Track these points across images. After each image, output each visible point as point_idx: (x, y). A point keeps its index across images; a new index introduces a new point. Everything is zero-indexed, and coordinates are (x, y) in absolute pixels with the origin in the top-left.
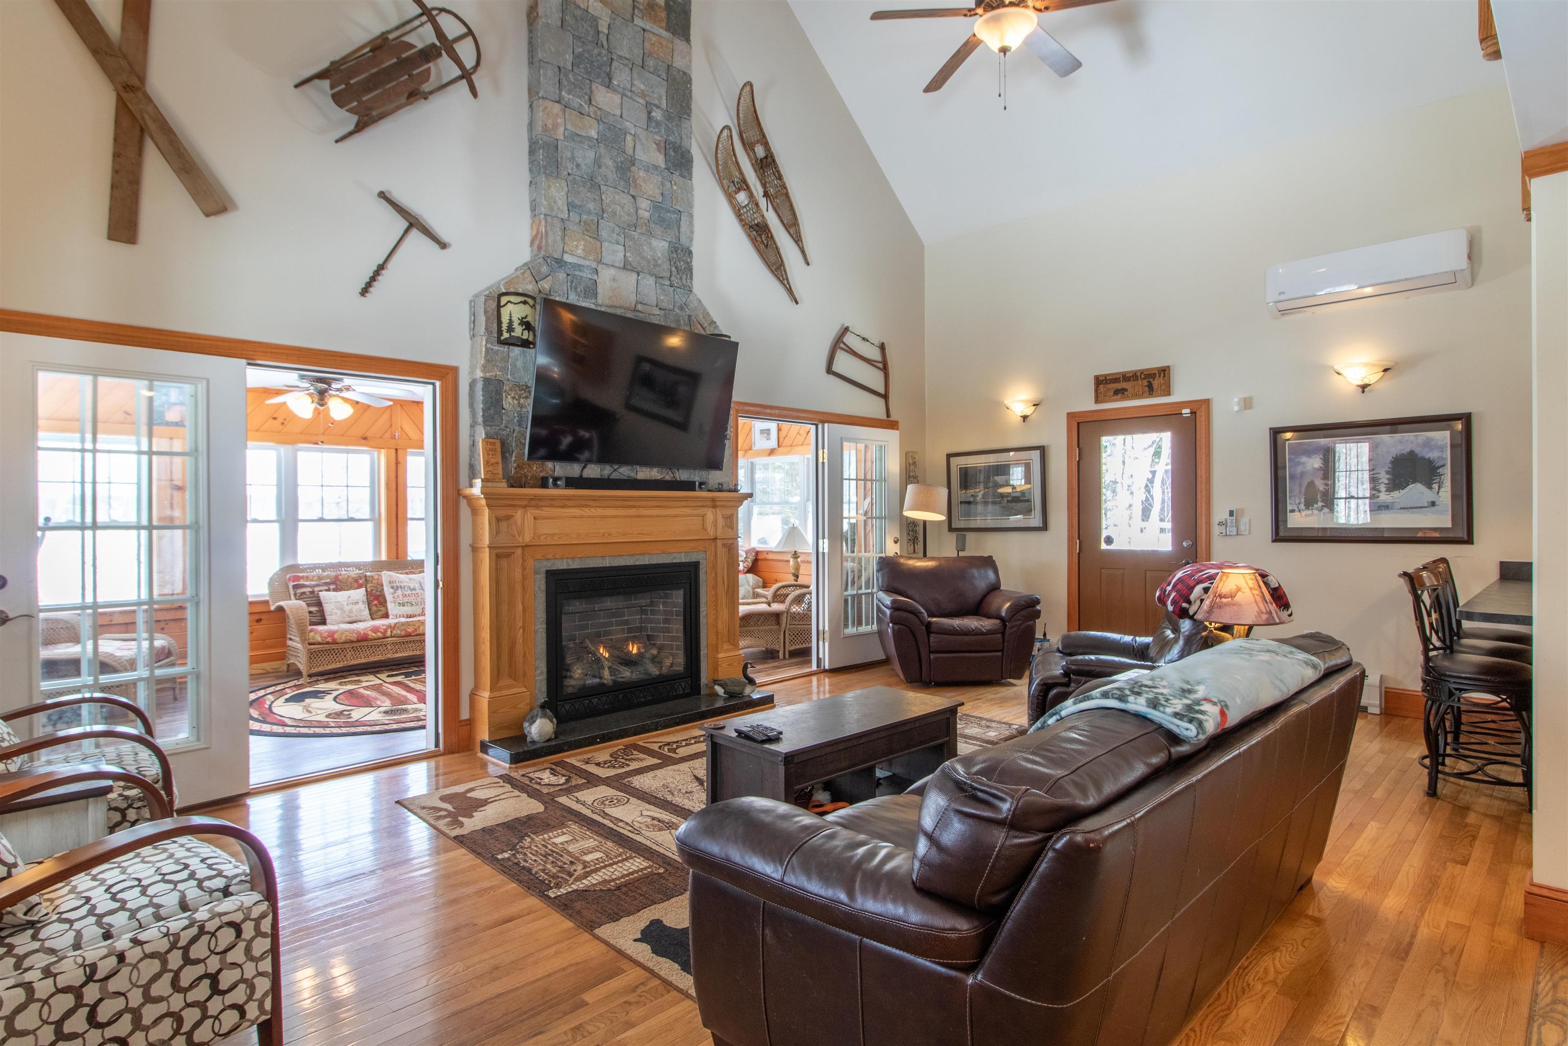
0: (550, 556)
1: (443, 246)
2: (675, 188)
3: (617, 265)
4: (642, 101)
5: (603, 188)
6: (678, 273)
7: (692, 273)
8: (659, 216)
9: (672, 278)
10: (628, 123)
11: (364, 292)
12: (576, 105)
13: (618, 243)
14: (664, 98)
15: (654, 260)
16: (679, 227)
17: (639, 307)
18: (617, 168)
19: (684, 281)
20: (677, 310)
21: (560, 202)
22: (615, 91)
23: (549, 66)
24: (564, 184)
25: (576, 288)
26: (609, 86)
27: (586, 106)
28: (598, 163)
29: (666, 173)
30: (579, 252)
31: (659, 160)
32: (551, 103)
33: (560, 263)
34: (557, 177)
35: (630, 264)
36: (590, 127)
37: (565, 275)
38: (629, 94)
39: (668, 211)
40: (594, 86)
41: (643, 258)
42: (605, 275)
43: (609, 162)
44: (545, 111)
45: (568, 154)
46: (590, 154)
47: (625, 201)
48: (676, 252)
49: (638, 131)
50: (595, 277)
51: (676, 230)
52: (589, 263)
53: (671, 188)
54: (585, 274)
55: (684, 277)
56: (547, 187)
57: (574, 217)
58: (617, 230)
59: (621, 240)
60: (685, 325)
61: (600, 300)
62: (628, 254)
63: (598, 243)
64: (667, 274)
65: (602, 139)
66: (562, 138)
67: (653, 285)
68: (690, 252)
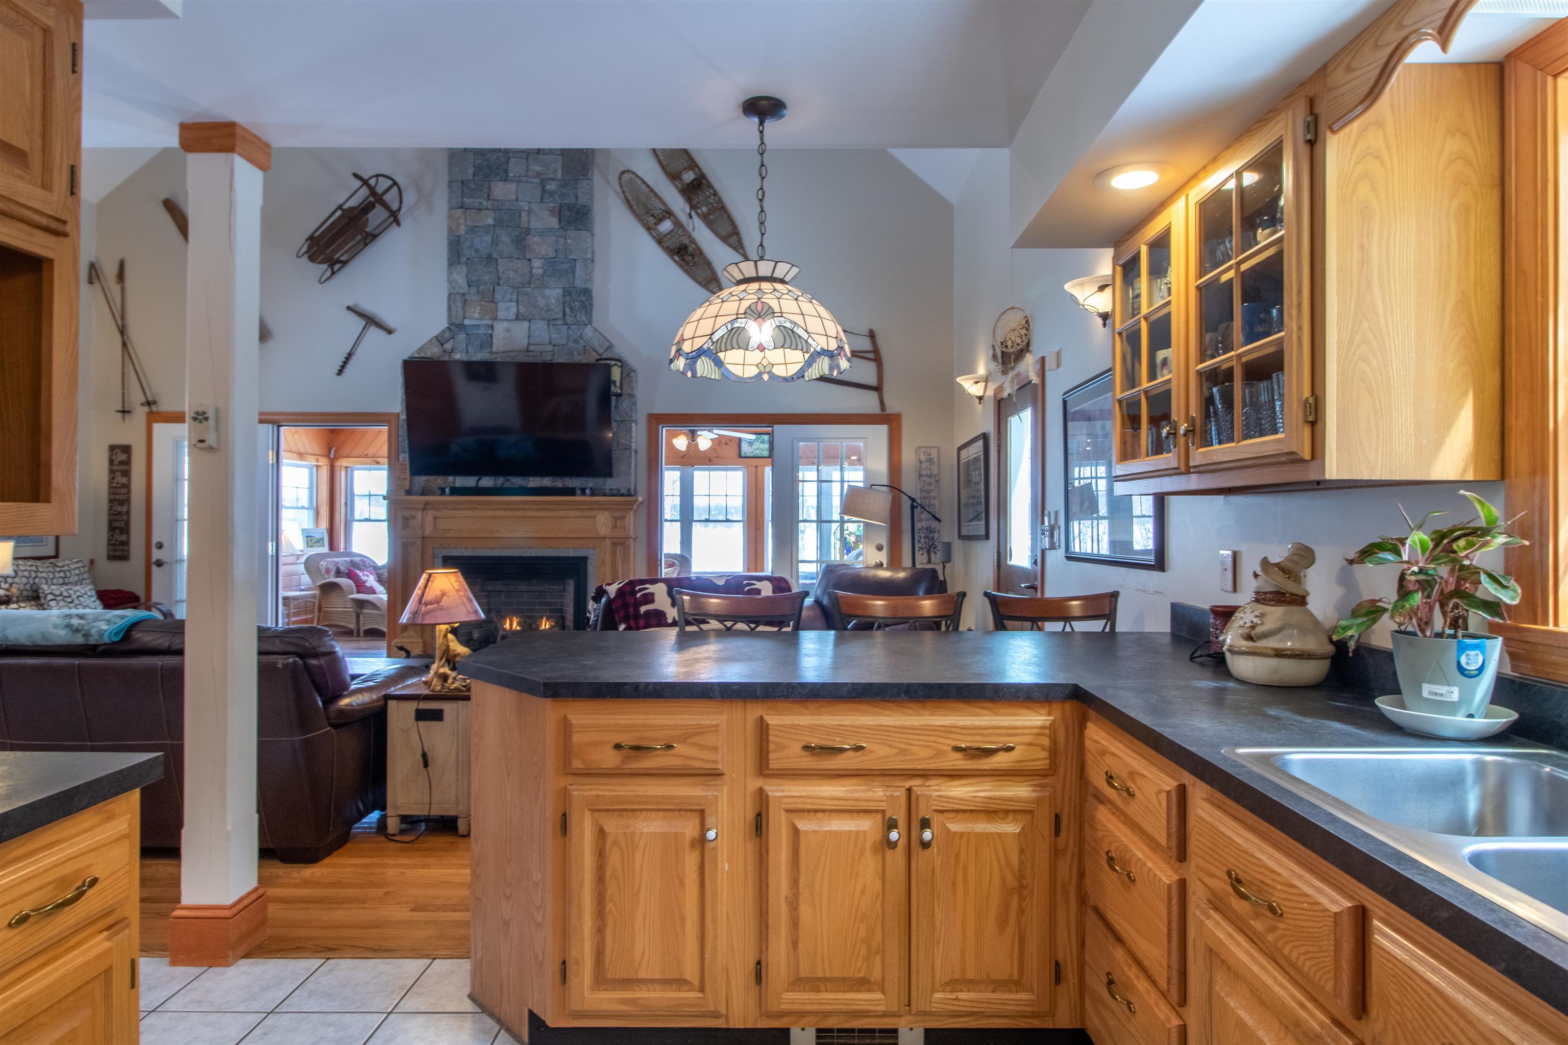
0: (446, 546)
1: (390, 332)
2: (569, 241)
3: (510, 318)
4: (537, 180)
5: (499, 261)
6: (572, 312)
7: (590, 312)
8: (553, 269)
9: (567, 317)
10: (523, 203)
11: (340, 372)
12: (476, 205)
13: (511, 301)
14: (560, 169)
15: (547, 306)
16: (574, 273)
17: (532, 348)
18: (513, 241)
19: (578, 318)
20: (571, 344)
21: (461, 282)
22: (511, 181)
23: (455, 183)
24: (464, 268)
25: (473, 344)
26: (506, 179)
27: (485, 203)
28: (495, 242)
29: (560, 232)
30: (476, 315)
31: (554, 222)
33: (461, 327)
34: (459, 263)
35: (522, 315)
36: (487, 217)
37: (464, 336)
38: (524, 179)
39: (562, 263)
40: (493, 185)
41: (536, 307)
42: (500, 328)
43: (505, 239)
44: (450, 217)
45: (468, 244)
46: (488, 238)
47: (520, 266)
48: (570, 295)
49: (533, 206)
50: (490, 332)
51: (571, 276)
52: (485, 322)
53: (565, 243)
54: (482, 331)
55: (579, 314)
56: (450, 273)
57: (474, 290)
58: (510, 290)
59: (515, 298)
60: (579, 354)
61: (494, 349)
62: (520, 308)
63: (494, 305)
64: (560, 316)
65: (498, 223)
66: (463, 233)
67: (546, 327)
68: (587, 292)
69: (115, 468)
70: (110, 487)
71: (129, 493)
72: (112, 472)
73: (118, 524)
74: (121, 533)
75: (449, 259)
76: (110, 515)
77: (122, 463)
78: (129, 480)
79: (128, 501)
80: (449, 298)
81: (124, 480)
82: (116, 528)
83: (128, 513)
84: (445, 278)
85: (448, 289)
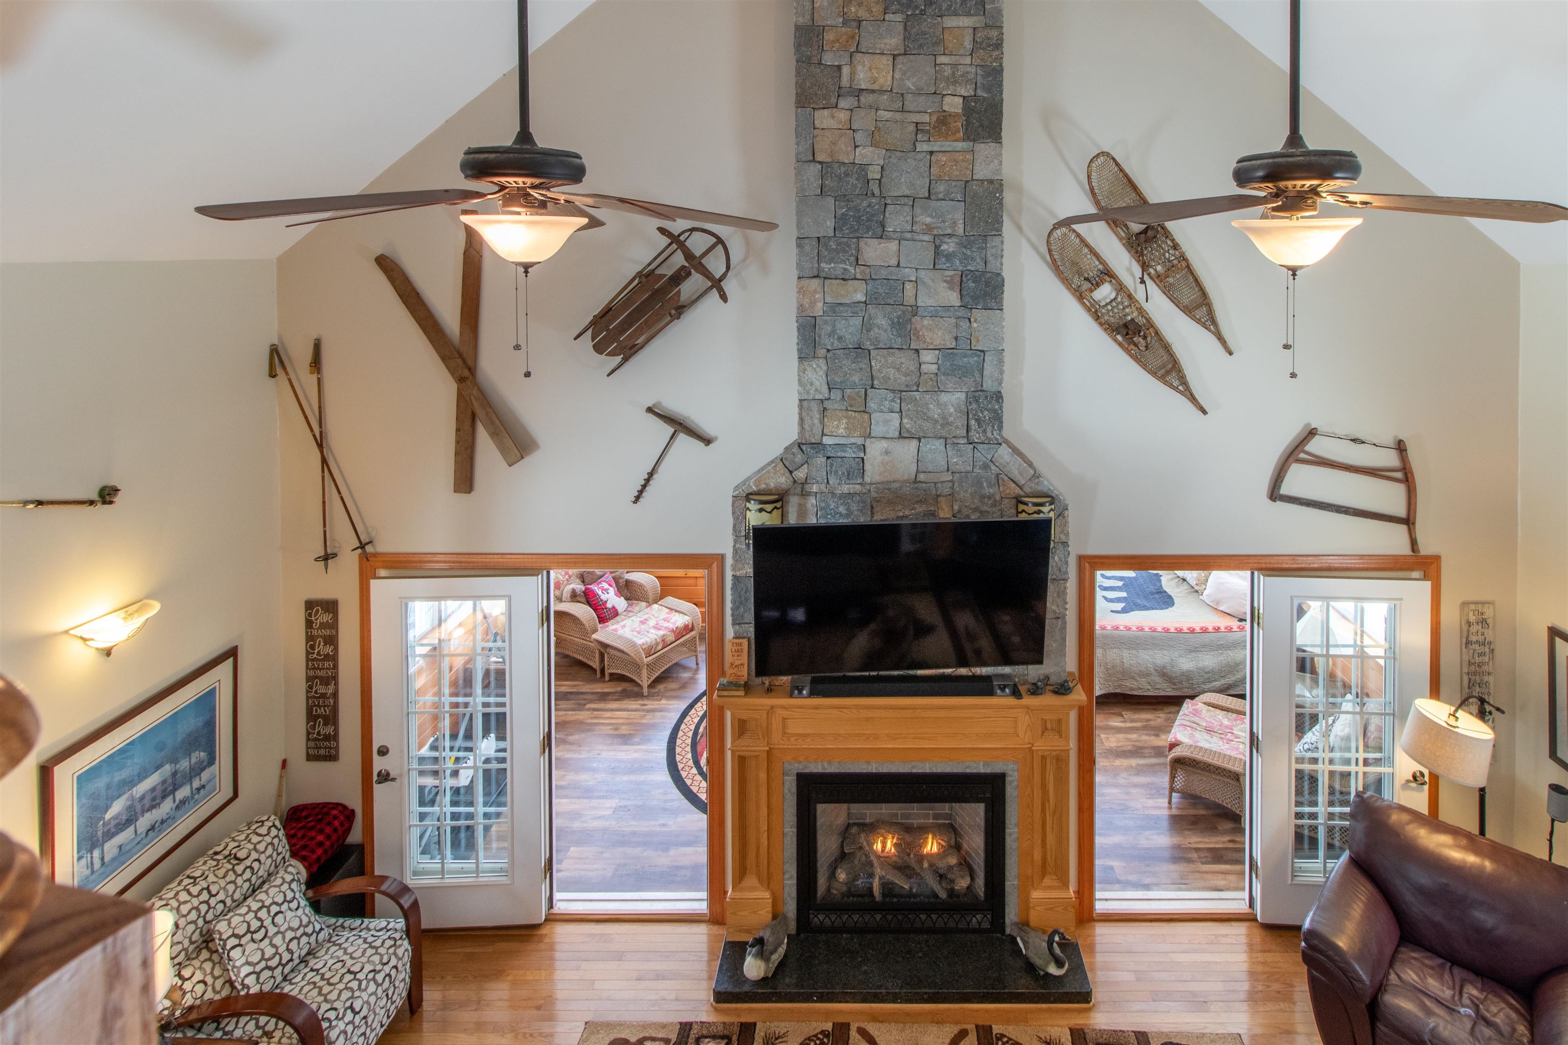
0: (802, 759)
2: (975, 325)
3: (890, 436)
4: (927, 238)
5: (874, 353)
6: (980, 425)
7: (1002, 422)
8: (951, 365)
9: (972, 433)
10: (907, 270)
12: (839, 273)
13: (892, 411)
14: (962, 221)
15: (944, 418)
16: (982, 371)
17: (922, 477)
18: (893, 325)
19: (989, 434)
20: (978, 470)
21: (817, 383)
22: (889, 239)
23: (806, 241)
24: (822, 362)
25: (836, 472)
26: (882, 235)
27: (852, 270)
28: (867, 326)
29: (962, 312)
30: (841, 431)
31: (953, 298)
32: (808, 281)
33: (818, 446)
34: (814, 357)
35: (908, 431)
36: (855, 291)
37: (824, 460)
38: (909, 236)
39: (965, 356)
40: (862, 244)
41: (928, 419)
42: (875, 450)
43: (883, 322)
44: (801, 291)
45: (829, 329)
46: (857, 321)
47: (903, 360)
48: (977, 401)
49: (922, 274)
50: (862, 455)
51: (977, 375)
52: (853, 440)
53: (970, 327)
54: (850, 453)
55: (989, 429)
56: (802, 371)
57: (836, 395)
58: (890, 395)
59: (897, 407)
60: (990, 485)
61: (867, 479)
62: (905, 421)
63: (866, 416)
64: (964, 433)
65: (872, 300)
66: (821, 313)
67: (942, 448)
68: (998, 396)
69: (315, 633)
70: (308, 660)
71: (336, 667)
72: (310, 638)
73: (321, 711)
74: (326, 724)
75: (800, 351)
76: (308, 698)
77: (323, 626)
78: (336, 649)
79: (335, 678)
80: (801, 407)
81: (329, 650)
82: (318, 716)
83: (335, 695)
84: (796, 378)
85: (799, 393)
